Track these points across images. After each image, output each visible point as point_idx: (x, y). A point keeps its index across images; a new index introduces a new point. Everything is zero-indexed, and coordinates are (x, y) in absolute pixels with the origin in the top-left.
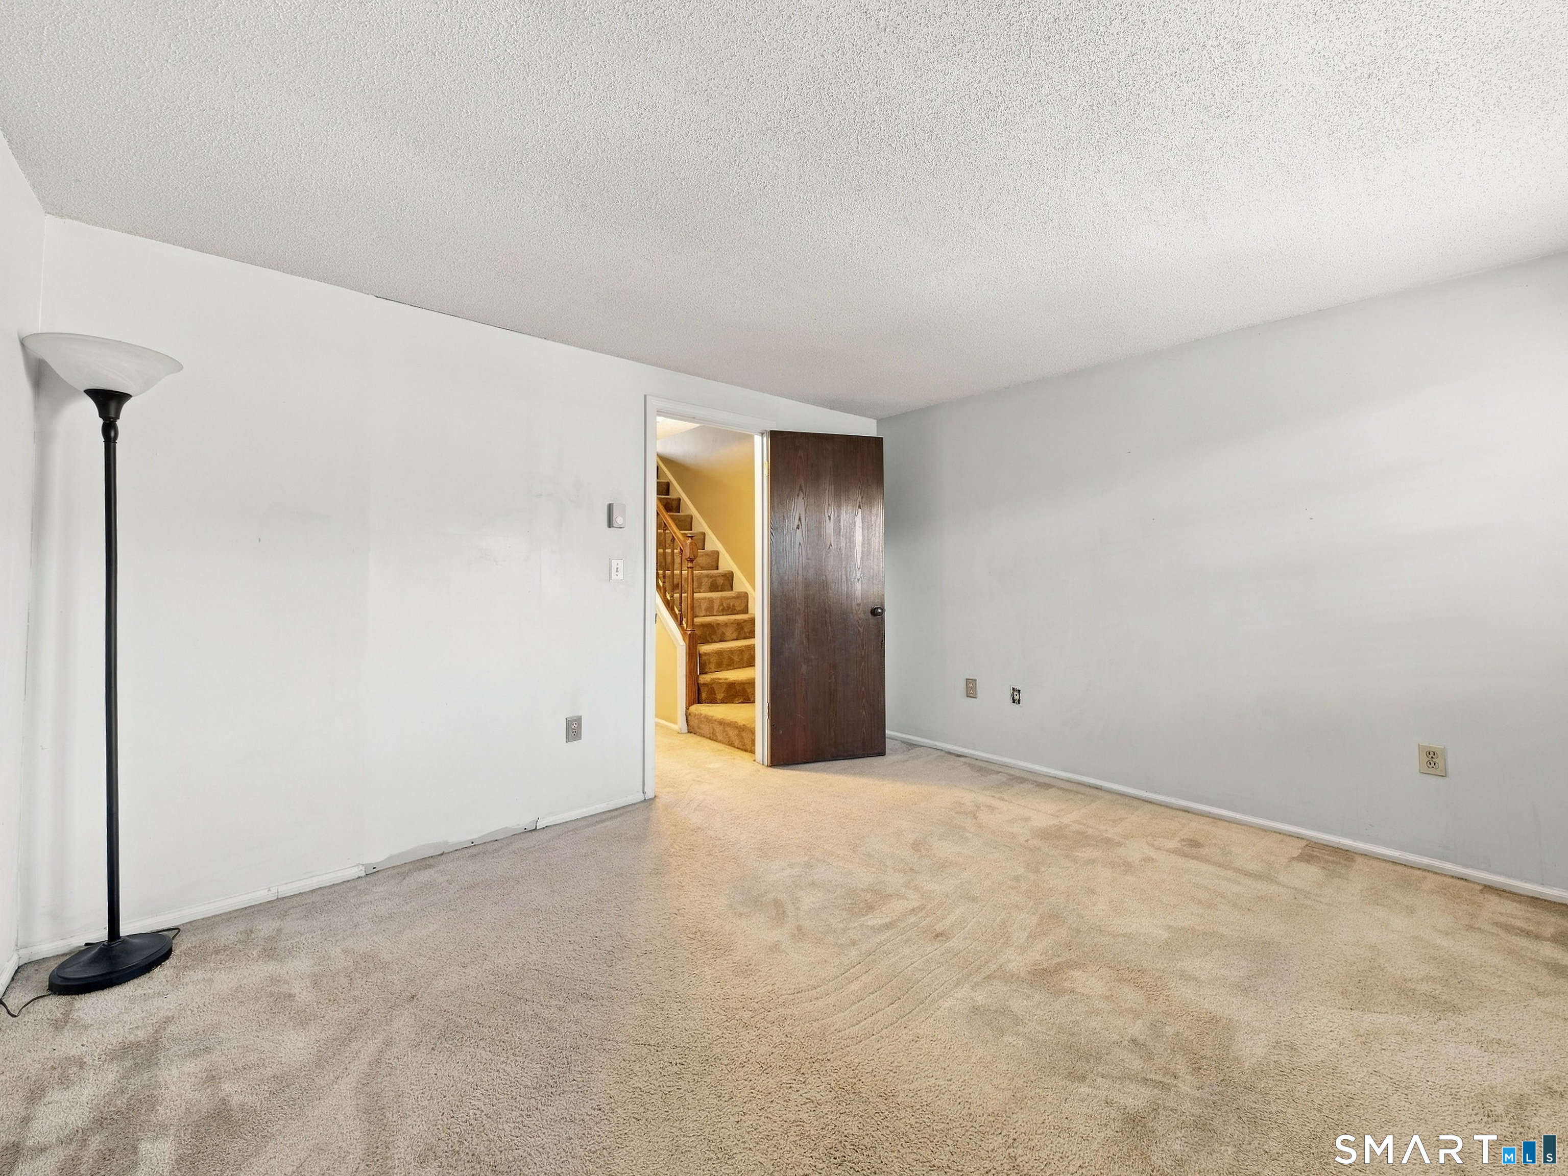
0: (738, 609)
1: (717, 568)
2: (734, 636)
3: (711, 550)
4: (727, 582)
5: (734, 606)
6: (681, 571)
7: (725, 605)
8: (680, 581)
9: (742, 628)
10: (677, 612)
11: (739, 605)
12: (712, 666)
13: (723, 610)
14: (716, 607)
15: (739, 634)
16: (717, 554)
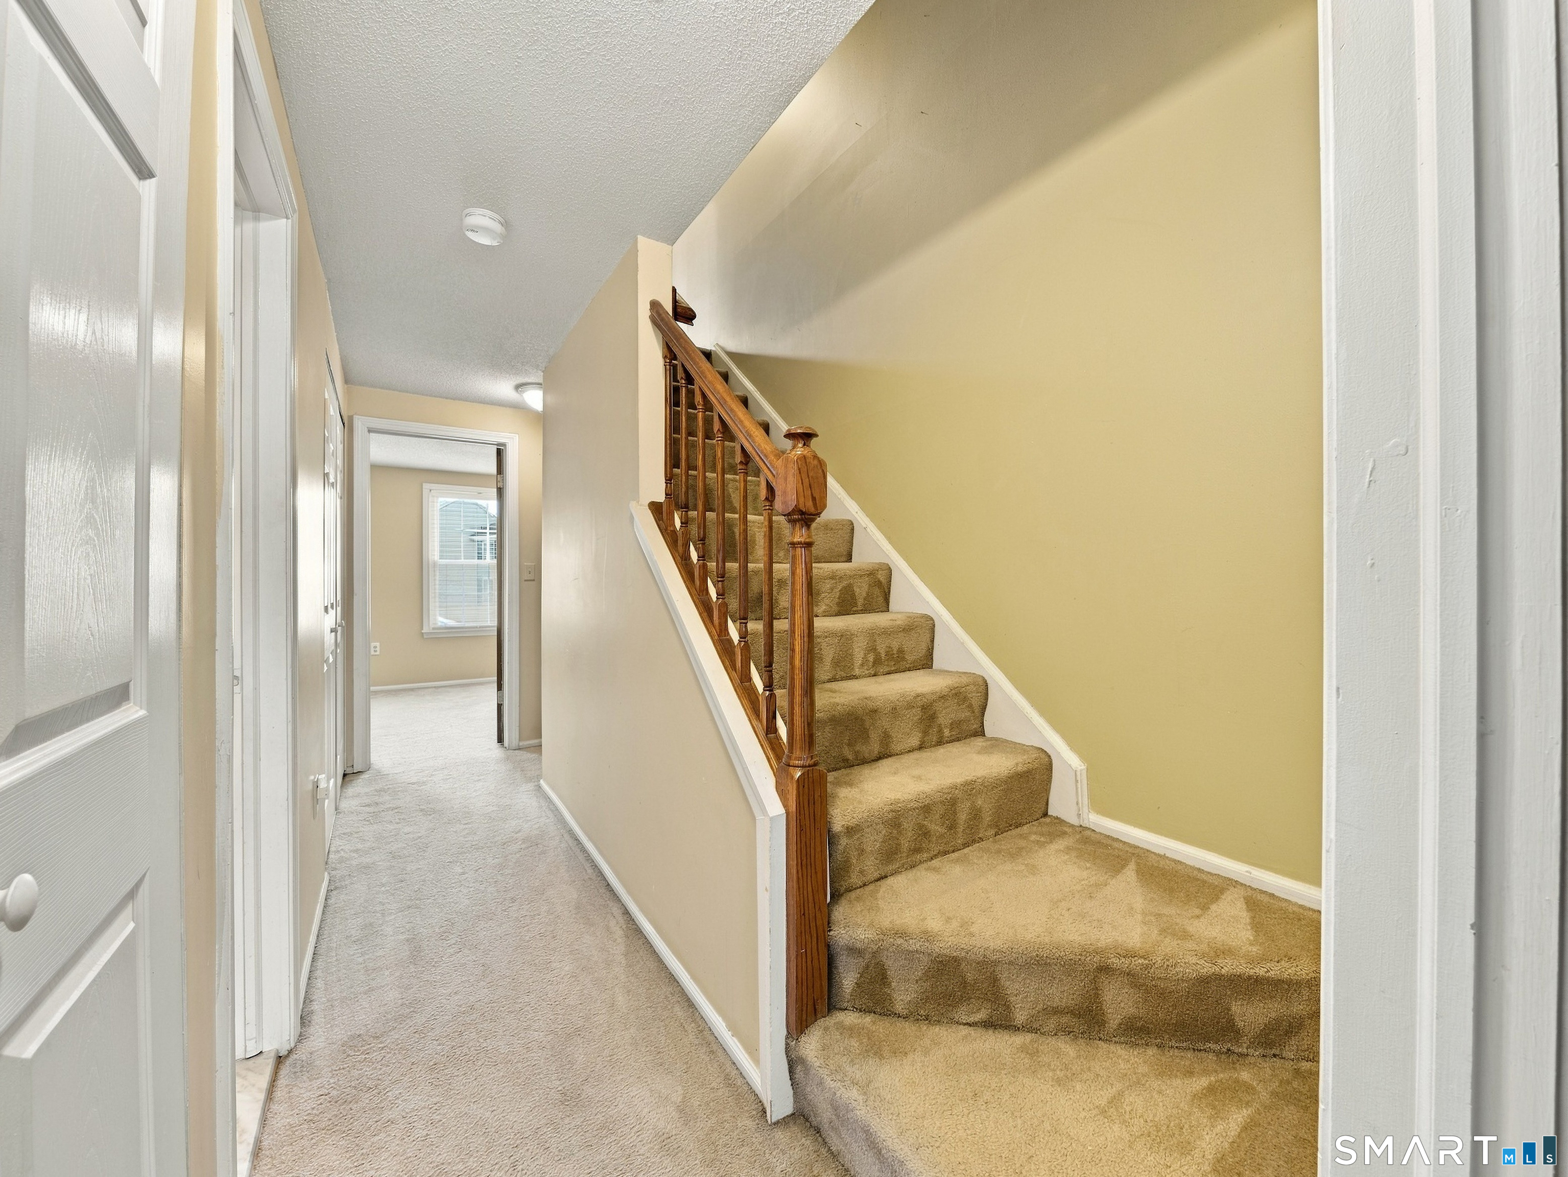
0: (910, 658)
1: (849, 559)
2: (914, 741)
3: (834, 518)
4: (877, 591)
5: (901, 651)
6: (771, 562)
7: (882, 649)
8: (765, 589)
9: (933, 717)
10: (758, 683)
11: (914, 648)
12: (870, 866)
13: (877, 661)
14: (858, 655)
15: (925, 733)
16: (850, 527)
